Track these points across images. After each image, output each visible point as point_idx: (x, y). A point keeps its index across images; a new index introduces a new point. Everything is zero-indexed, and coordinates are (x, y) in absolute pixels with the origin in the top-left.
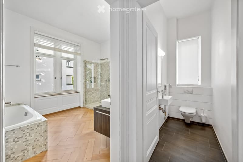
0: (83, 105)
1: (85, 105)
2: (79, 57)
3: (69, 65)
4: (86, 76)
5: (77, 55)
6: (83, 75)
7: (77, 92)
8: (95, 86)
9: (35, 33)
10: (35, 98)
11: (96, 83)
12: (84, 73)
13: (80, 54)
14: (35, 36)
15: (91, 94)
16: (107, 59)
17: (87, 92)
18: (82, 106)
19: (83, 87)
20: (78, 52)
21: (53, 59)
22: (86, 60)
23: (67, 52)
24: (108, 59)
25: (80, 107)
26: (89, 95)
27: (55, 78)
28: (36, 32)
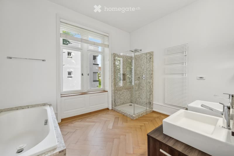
0: (112, 107)
1: (114, 106)
2: (107, 50)
3: (95, 62)
4: (115, 72)
5: (105, 47)
6: (112, 71)
7: (105, 91)
8: (124, 84)
9: (61, 22)
10: (61, 97)
11: (126, 80)
12: (113, 69)
13: (108, 46)
14: (61, 25)
15: (121, 94)
16: (139, 51)
17: (116, 91)
18: (110, 108)
19: (112, 85)
20: (106, 43)
21: (80, 53)
22: (115, 53)
23: (94, 44)
24: (141, 50)
25: (108, 109)
26: (118, 95)
27: (82, 75)
28: (62, 20)
